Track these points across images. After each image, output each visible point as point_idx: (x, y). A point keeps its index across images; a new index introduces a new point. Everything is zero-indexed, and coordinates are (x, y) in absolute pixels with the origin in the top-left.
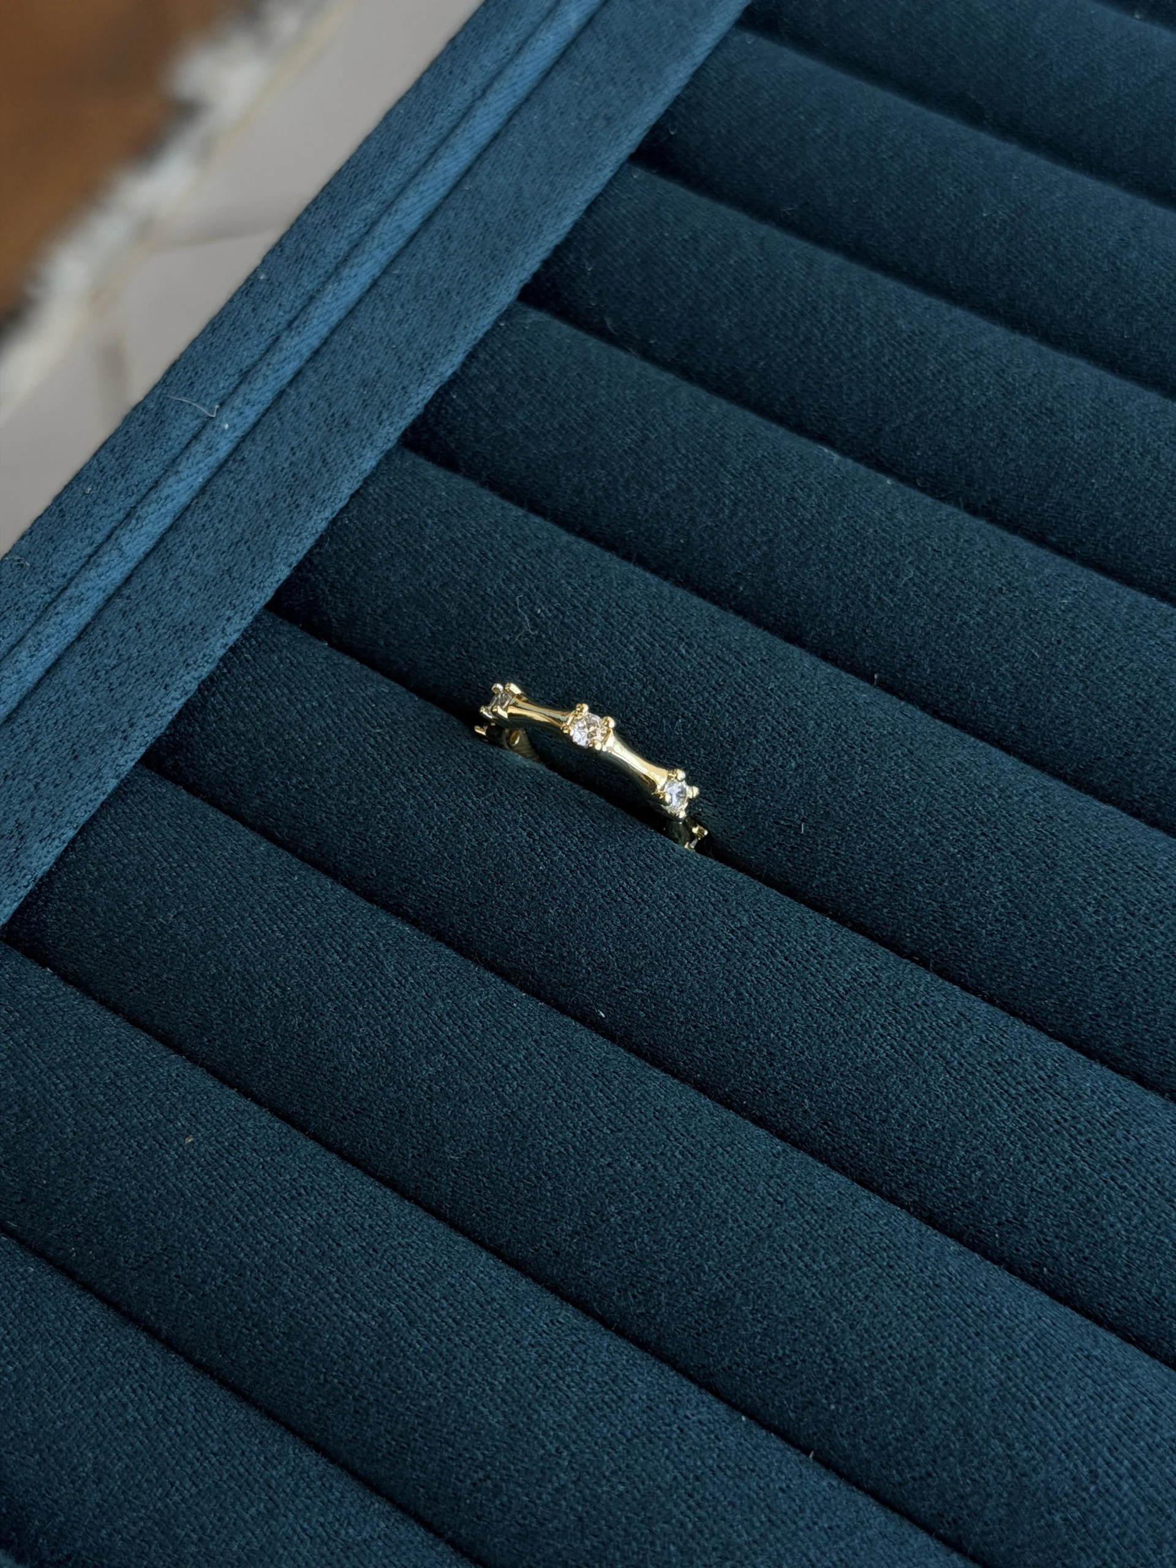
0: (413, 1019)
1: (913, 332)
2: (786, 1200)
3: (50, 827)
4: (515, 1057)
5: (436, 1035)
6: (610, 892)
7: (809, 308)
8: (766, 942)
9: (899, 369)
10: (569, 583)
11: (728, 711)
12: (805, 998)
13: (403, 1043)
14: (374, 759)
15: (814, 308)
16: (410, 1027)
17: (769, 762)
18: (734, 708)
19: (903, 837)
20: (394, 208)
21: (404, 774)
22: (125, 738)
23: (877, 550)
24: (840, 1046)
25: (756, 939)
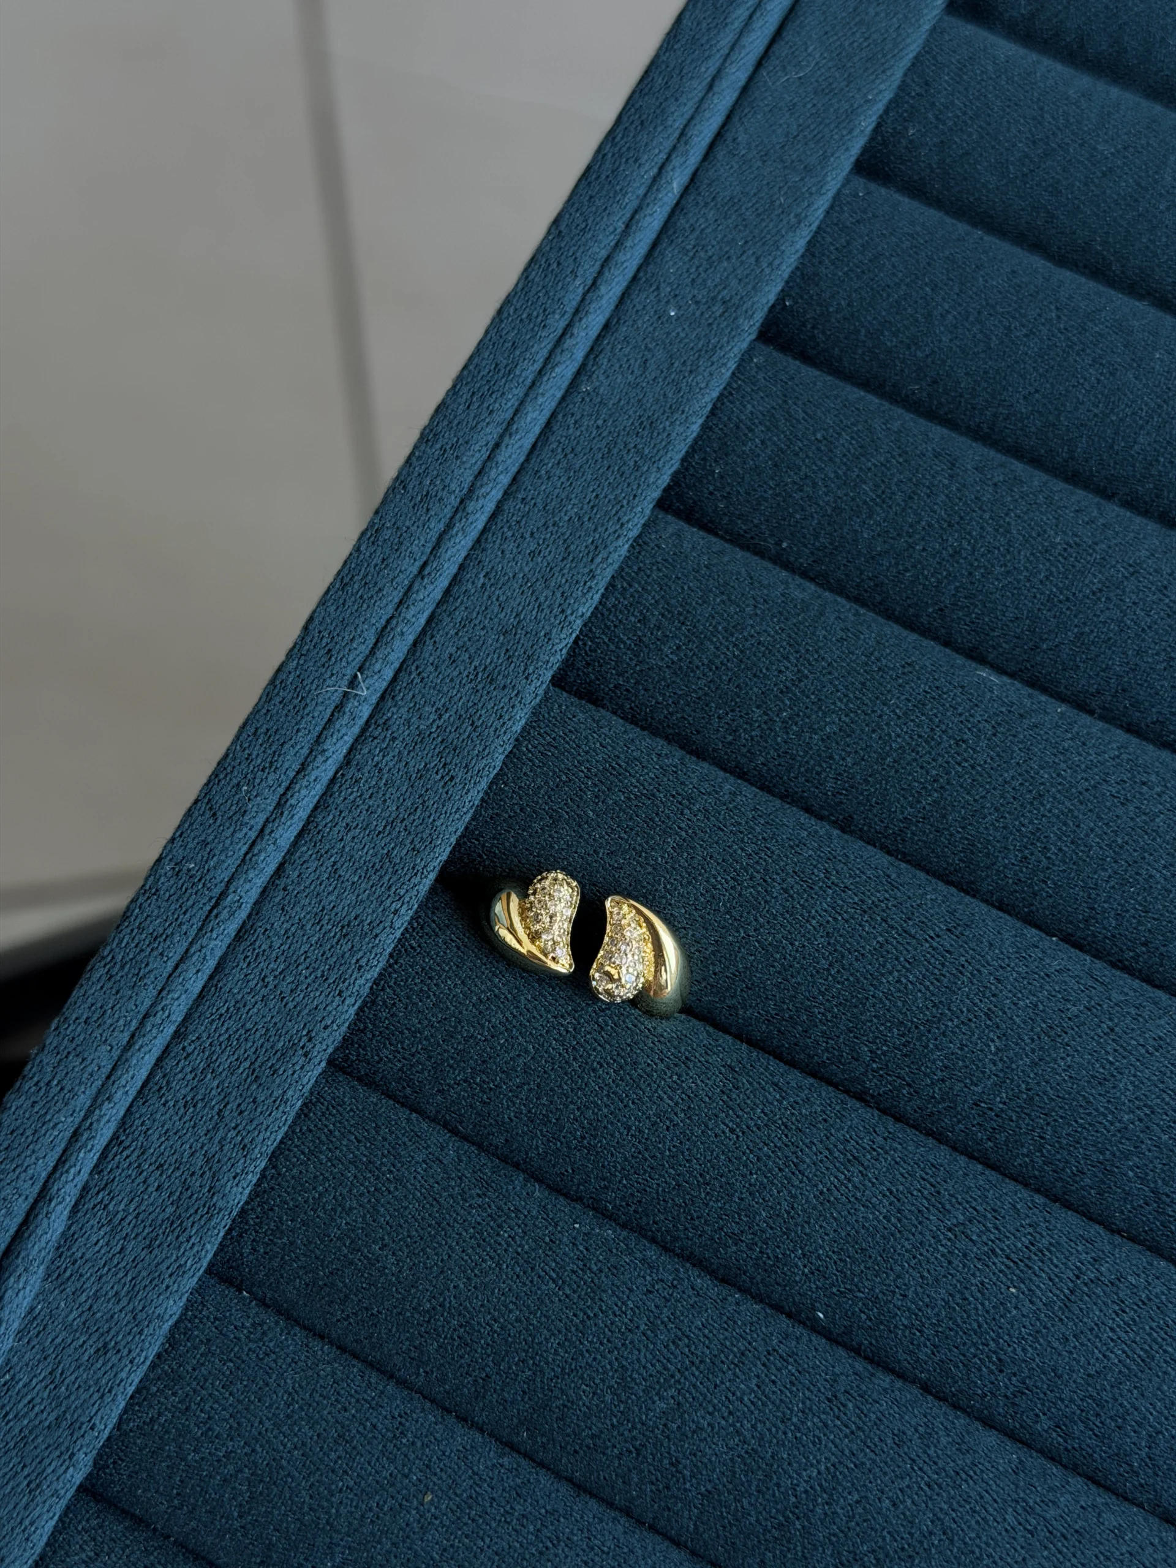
0: (639, 1350)
1: (1068, 544)
2: (1036, 1528)
3: (242, 1161)
4: (747, 1386)
5: (666, 1369)
6: (822, 1193)
7: (957, 519)
8: (984, 1238)
9: (1056, 586)
10: (743, 850)
11: (920, 991)
12: (1031, 1302)
13: (633, 1379)
14: (560, 1054)
15: (962, 518)
16: (638, 1360)
17: (967, 1046)
18: (927, 988)
19: (1112, 1124)
20: (515, 427)
21: (594, 1070)
22: (306, 1055)
23: (1055, 798)
24: (1070, 1353)
25: (974, 1238)
